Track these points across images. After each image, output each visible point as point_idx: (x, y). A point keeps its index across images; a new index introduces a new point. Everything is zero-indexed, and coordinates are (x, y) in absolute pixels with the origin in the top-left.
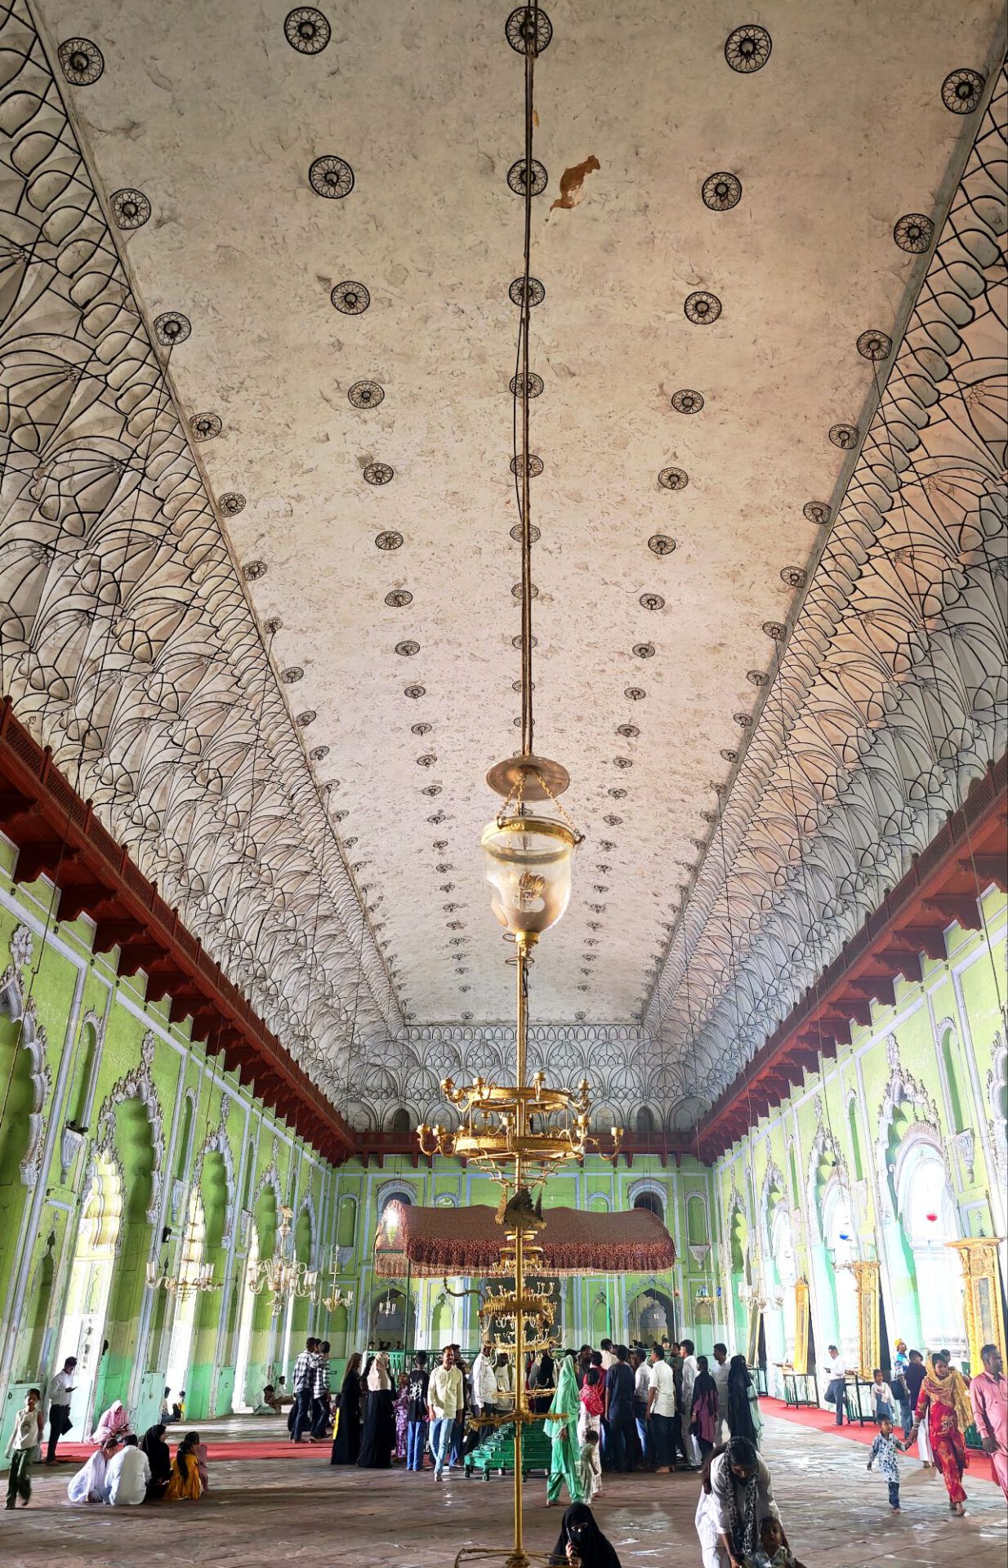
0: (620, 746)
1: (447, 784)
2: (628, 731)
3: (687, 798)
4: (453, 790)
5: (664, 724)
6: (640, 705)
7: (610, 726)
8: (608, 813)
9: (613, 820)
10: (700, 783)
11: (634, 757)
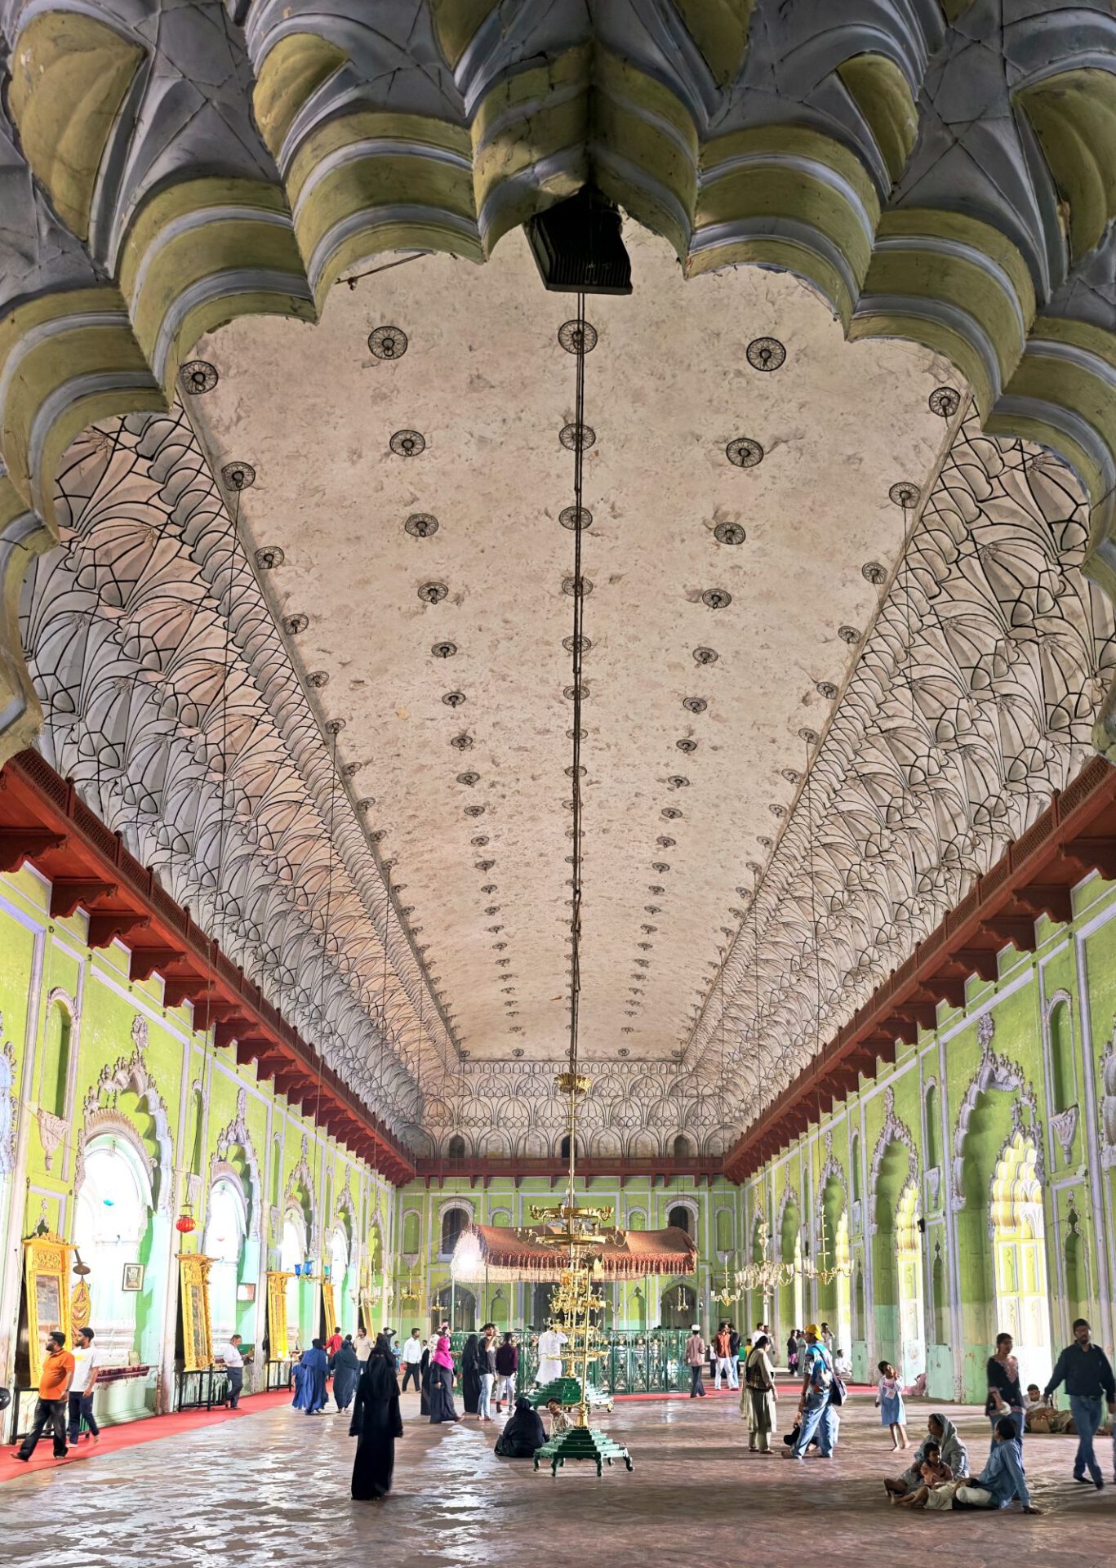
0: (487, 852)
1: (655, 815)
2: (486, 866)
3: (408, 837)
4: (651, 808)
5: (459, 879)
6: (484, 883)
7: (502, 864)
8: (477, 786)
9: (469, 779)
10: (405, 855)
11: (472, 849)
